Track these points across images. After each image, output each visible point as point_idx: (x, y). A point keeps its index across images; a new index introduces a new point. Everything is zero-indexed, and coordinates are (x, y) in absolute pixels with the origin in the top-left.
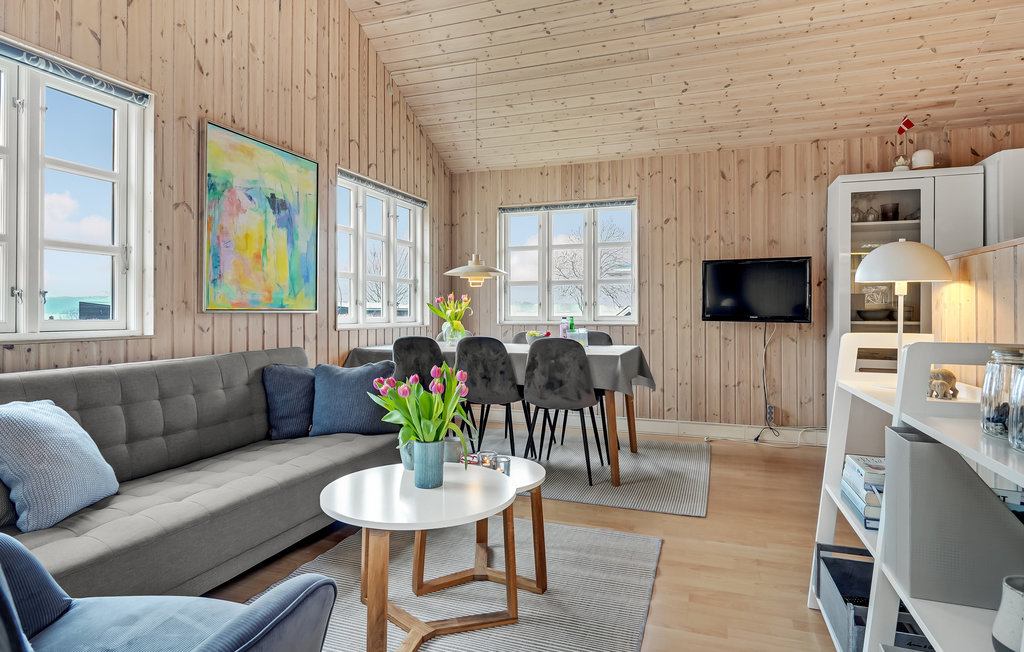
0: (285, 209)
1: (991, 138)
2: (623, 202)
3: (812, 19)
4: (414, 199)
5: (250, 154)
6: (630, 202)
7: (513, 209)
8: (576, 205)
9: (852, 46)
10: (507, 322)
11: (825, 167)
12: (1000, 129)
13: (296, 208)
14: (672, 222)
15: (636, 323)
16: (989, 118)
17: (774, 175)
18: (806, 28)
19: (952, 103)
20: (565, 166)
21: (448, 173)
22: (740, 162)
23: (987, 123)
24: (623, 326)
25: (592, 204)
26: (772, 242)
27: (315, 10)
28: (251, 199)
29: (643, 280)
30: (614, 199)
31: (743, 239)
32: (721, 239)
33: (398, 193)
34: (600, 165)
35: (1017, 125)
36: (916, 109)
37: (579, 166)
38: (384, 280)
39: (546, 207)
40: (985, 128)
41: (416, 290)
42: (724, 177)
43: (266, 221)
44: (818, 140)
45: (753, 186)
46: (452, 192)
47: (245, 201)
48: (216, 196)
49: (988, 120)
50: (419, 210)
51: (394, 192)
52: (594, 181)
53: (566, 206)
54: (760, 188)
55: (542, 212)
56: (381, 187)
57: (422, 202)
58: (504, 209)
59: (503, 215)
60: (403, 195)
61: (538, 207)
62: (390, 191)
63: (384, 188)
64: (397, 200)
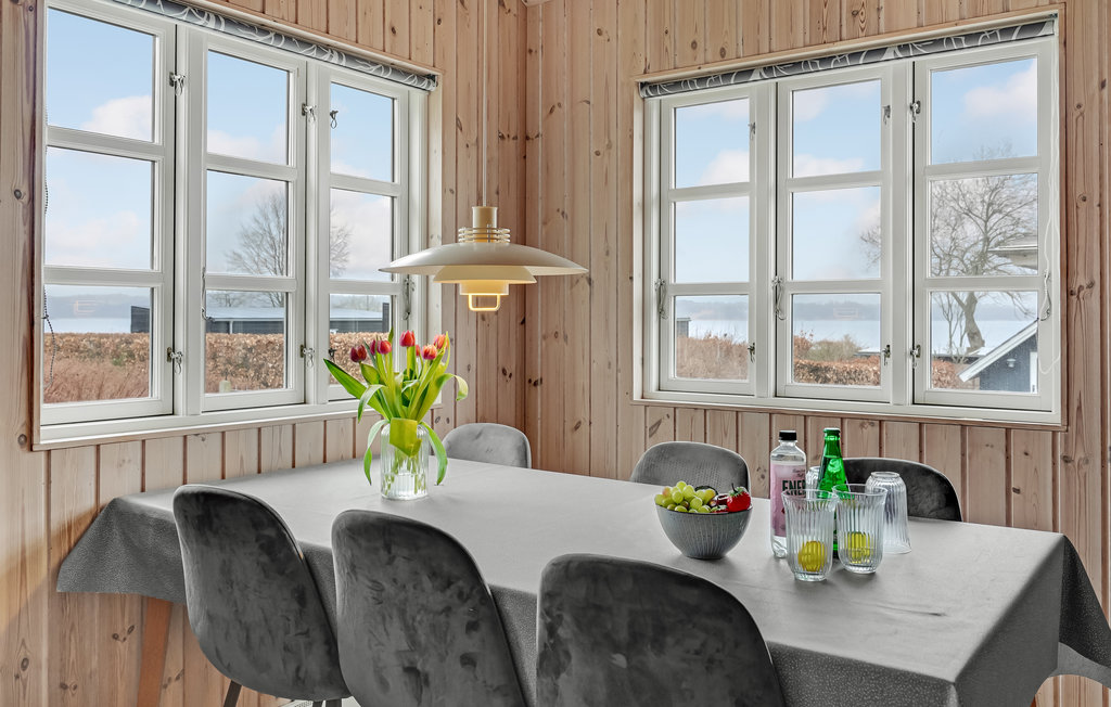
2: (1007, 31)
4: (387, 67)
6: (1033, 27)
7: (676, 85)
8: (855, 55)
10: (665, 398)
15: (1055, 417)
24: (1008, 430)
25: (904, 47)
29: (1080, 280)
33: (323, 48)
38: (292, 289)
39: (768, 69)
41: (408, 311)
50: (418, 97)
51: (305, 43)
55: (759, 85)
56: (251, 27)
57: (422, 77)
58: (653, 86)
59: (654, 102)
60: (341, 53)
61: (745, 73)
62: (289, 38)
63: (263, 30)
64: (332, 67)
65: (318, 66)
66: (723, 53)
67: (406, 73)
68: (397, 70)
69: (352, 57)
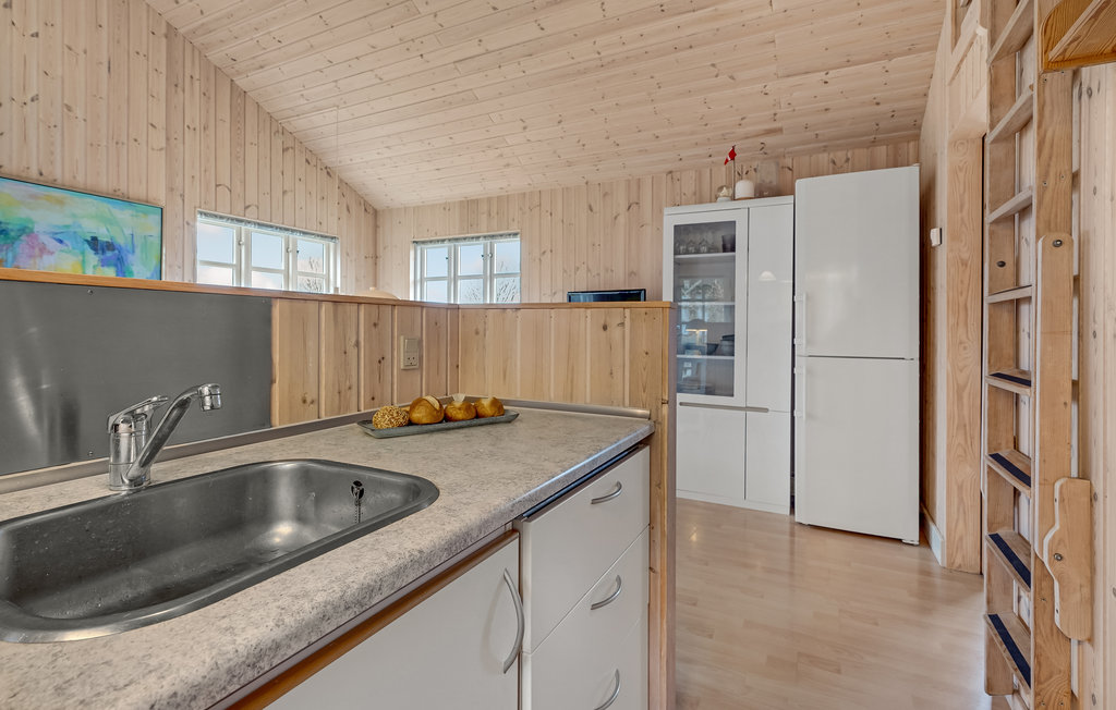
0: (113, 250)
1: (831, 165)
2: (509, 235)
3: (599, 53)
5: (61, 202)
6: (516, 234)
9: (652, 77)
11: (678, 198)
12: (840, 156)
13: (130, 247)
14: (548, 254)
16: (824, 144)
17: (634, 207)
18: (599, 63)
19: (779, 130)
20: (461, 202)
21: (370, 210)
22: (605, 195)
23: (825, 149)
25: (487, 237)
26: (632, 274)
27: (163, 69)
28: (61, 241)
30: (501, 232)
31: (607, 270)
32: (588, 270)
33: (293, 231)
34: (489, 200)
35: (857, 151)
36: (747, 138)
37: (473, 201)
40: (826, 155)
42: (591, 210)
43: (83, 261)
44: (671, 172)
45: (616, 218)
46: (376, 227)
47: (52, 244)
48: (9, 241)
49: (825, 147)
50: (332, 244)
51: (287, 230)
52: (485, 215)
53: (465, 239)
54: (622, 220)
55: (448, 245)
56: (267, 226)
57: (332, 238)
58: (417, 242)
59: (419, 248)
60: (300, 232)
61: (443, 241)
62: (281, 228)
63: (271, 227)
64: (297, 236)
65: (292, 236)
66: (436, 234)
67: (326, 237)
68: (322, 236)
69: (305, 233)
